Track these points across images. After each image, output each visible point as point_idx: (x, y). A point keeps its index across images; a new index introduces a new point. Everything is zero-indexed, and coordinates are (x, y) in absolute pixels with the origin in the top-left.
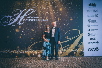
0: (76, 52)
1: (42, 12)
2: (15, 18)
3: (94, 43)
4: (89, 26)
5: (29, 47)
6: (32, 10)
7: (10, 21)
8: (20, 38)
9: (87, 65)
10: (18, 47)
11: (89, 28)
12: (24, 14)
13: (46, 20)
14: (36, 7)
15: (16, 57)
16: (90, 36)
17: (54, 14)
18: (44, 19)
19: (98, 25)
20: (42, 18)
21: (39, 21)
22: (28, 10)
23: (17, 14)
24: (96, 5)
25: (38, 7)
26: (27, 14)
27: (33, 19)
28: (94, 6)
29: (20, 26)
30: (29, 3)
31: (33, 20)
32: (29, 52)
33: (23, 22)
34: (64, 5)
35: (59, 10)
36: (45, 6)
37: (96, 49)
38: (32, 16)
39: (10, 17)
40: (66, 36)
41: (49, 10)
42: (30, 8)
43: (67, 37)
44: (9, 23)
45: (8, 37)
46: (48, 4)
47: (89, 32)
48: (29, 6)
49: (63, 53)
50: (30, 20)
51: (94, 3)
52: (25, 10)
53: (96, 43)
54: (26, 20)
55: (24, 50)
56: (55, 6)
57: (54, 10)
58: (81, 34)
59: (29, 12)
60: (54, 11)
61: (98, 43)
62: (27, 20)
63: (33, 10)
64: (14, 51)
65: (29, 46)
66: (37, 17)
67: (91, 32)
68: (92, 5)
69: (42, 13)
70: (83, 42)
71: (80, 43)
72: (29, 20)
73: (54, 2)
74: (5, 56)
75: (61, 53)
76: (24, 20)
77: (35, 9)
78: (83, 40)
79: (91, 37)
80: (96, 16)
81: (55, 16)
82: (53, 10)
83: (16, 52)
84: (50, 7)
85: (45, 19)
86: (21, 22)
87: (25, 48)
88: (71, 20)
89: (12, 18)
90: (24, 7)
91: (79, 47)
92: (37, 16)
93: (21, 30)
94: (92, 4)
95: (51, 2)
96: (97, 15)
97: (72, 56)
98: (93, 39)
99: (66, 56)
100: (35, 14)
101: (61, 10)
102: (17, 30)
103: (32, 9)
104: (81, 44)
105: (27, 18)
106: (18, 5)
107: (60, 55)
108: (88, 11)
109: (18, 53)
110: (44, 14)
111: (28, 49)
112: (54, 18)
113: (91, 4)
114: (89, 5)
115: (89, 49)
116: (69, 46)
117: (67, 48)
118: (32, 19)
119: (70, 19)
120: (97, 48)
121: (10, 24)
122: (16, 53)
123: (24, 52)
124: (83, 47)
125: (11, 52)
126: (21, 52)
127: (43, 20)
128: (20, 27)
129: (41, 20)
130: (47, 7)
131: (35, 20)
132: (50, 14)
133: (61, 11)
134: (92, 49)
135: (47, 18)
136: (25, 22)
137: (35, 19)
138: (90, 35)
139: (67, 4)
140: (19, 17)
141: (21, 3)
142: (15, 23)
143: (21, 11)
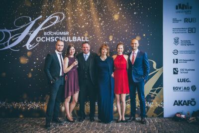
0: (148, 108)
1: (75, 22)
2: (20, 35)
3: (186, 89)
4: (176, 52)
5: (47, 96)
6: (56, 18)
7: (8, 41)
8: (30, 76)
10: (25, 96)
11: (175, 57)
13: (84, 39)
14: (63, 11)
15: (21, 116)
16: (177, 74)
17: (101, 27)
18: (79, 37)
19: (195, 51)
20: (76, 34)
21: (70, 41)
22: (46, 18)
23: (24, 26)
24: (191, 8)
25: (68, 11)
26: (44, 26)
27: (57, 36)
28: (187, 10)
29: (29, 51)
30: (48, 3)
31: (57, 39)
33: (36, 43)
34: (122, 7)
35: (111, 17)
36: (82, 9)
38: (55, 31)
39: (9, 31)
41: (90, 17)
42: (51, 14)
44: (6, 45)
45: (4, 74)
46: (88, 4)
47: (175, 66)
48: (48, 9)
50: (51, 40)
51: (188, 4)
52: (41, 17)
54: (41, 39)
55: (37, 102)
56: (105, 9)
57: (101, 18)
58: (157, 70)
59: (49, 21)
60: (101, 21)
61: (194, 88)
62: (44, 39)
63: (57, 17)
64: (17, 103)
66: (64, 33)
67: (179, 66)
68: (183, 9)
69: (76, 25)
70: (162, 86)
71: (157, 89)
72: (49, 39)
73: (101, 1)
76: (38, 39)
77: (61, 16)
78: (162, 82)
81: (103, 31)
82: (100, 19)
83: (21, 105)
84: (93, 11)
85: (82, 37)
86: (31, 43)
87: (40, 98)
89: (13, 33)
90: (39, 10)
91: (154, 98)
92: (65, 30)
93: (31, 59)
94: (183, 5)
95: (95, 1)
96: (194, 29)
98: (184, 80)
99: (126, 116)
100: (61, 26)
101: (116, 17)
102: (23, 60)
103: (56, 15)
104: (158, 92)
105: (45, 34)
106: (26, 7)
109: (24, 108)
110: (81, 26)
111: (45, 101)
112: (102, 35)
113: (180, 5)
114: (177, 8)
115: (176, 101)
118: (55, 36)
120: (193, 100)
121: (9, 47)
122: (21, 109)
123: (37, 106)
124: (161, 97)
125: (9, 106)
126: (30, 106)
127: (78, 40)
128: (29, 54)
129: (74, 39)
130: (86, 11)
132: (92, 26)
133: (115, 21)
134: (182, 101)
135: (86, 35)
136: (41, 42)
137: (62, 36)
138: (177, 71)
139: (130, 6)
140: (28, 32)
141: (32, 3)
142: (19, 44)
143: (32, 20)
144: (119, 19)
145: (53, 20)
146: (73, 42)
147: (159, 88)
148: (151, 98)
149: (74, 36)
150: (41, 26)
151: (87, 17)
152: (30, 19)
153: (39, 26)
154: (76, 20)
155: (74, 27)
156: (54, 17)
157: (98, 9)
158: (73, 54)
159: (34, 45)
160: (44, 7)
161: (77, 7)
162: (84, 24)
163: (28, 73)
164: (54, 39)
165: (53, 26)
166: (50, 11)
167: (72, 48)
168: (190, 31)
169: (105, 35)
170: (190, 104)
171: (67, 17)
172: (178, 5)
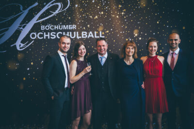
2: (7, 30)
5: (46, 115)
6: (57, 6)
8: (22, 87)
13: (98, 35)
17: (121, 17)
18: (91, 33)
20: (86, 27)
21: (78, 37)
22: (45, 5)
23: (12, 17)
26: (40, 18)
27: (59, 31)
29: (20, 52)
31: (60, 35)
33: (30, 40)
35: (136, 3)
38: (56, 25)
41: (106, 5)
50: (50, 36)
52: (37, 4)
54: (37, 36)
55: (31, 124)
57: (122, 4)
59: (48, 10)
60: (122, 9)
62: (41, 36)
63: (59, 4)
66: (70, 27)
72: (48, 35)
76: (33, 36)
77: (65, 5)
82: (120, 6)
85: (95, 32)
86: (23, 42)
100: (65, 16)
101: (143, 3)
102: (13, 66)
103: (57, 1)
105: (43, 28)
110: (94, 17)
111: (43, 123)
118: (56, 31)
127: (89, 36)
128: (20, 56)
129: (84, 35)
132: (109, 16)
133: (142, 9)
135: (101, 29)
136: (37, 40)
137: (66, 31)
140: (19, 25)
142: (5, 43)
143: (24, 9)
144: (147, 7)
146: (82, 39)
149: (84, 31)
150: (37, 17)
151: (102, 4)
152: (21, 8)
153: (34, 17)
154: (86, 9)
156: (55, 4)
158: (84, 55)
159: (27, 44)
162: (98, 14)
163: (19, 84)
164: (56, 35)
165: (54, 16)
167: (82, 47)
169: (127, 29)
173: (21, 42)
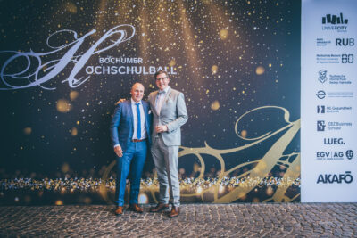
0: (275, 187)
1: (153, 42)
2: (57, 62)
3: (338, 155)
4: (321, 94)
5: (104, 167)
6: (120, 34)
7: (36, 73)
8: (75, 133)
9: (326, 234)
10: (66, 168)
11: (321, 103)
12: (90, 47)
13: (169, 70)
14: (133, 22)
15: (59, 203)
16: (323, 130)
17: (198, 50)
18: (160, 67)
19: (352, 94)
20: (155, 61)
21: (145, 73)
22: (103, 34)
23: (64, 46)
24: (346, 21)
25: (141, 21)
26: (99, 48)
27: (122, 64)
28: (341, 25)
29: (74, 89)
30: (107, 8)
31: (122, 70)
32: (107, 186)
33: (86, 76)
34: (233, 18)
35: (215, 34)
36: (165, 18)
37: (345, 178)
38: (118, 56)
39: (37, 55)
40: (240, 129)
41: (180, 34)
42: (112, 26)
43: (244, 133)
44: (32, 79)
45: (29, 130)
46: (177, 11)
47: (320, 117)
48: (106, 18)
49: (227, 191)
50: (111, 71)
51: (341, 14)
52: (94, 31)
53: (345, 156)
54: (94, 70)
55: (86, 178)
56: (204, 20)
57: (198, 34)
58: (291, 123)
59: (108, 39)
60: (198, 41)
61: (350, 154)
62: (99, 70)
63: (122, 32)
64: (51, 181)
65: (108, 165)
66: (134, 60)
67: (327, 118)
68: (334, 23)
69: (156, 47)
70: (299, 151)
71: (290, 155)
72: (108, 70)
73: (199, 7)
74: (17, 199)
75: (222, 189)
76: (90, 70)
77: (129, 31)
78: (300, 144)
79: (329, 134)
80: (347, 59)
81: (201, 58)
82: (196, 37)
83: (60, 185)
84: (184, 22)
85: (166, 68)
86: (76, 77)
87: (92, 171)
88: (259, 71)
89: (44, 59)
90: (91, 20)
91: (285, 171)
92: (137, 54)
93: (77, 104)
94: (334, 17)
95: (187, 6)
96: (351, 57)
97: (261, 201)
98: (335, 141)
99: (239, 201)
100: (129, 47)
101: (223, 34)
102: (63, 107)
103: (120, 29)
104: (291, 160)
105: (102, 60)
106: (68, 13)
107: (216, 196)
108: (320, 42)
109: (63, 189)
110: (164, 48)
111: (101, 177)
112: (200, 65)
113: (329, 16)
114: (324, 22)
115: (321, 176)
116: (250, 167)
117: (241, 171)
118: (118, 65)
119: (255, 70)
120: (348, 174)
121: (38, 82)
122: (59, 191)
123: (87, 186)
124: (297, 168)
125: (38, 185)
126: (74, 185)
128: (73, 95)
129: (152, 70)
130: (172, 22)
131: (128, 70)
132: (183, 48)
133: (222, 41)
134: (330, 176)
135: (172, 63)
136: (94, 76)
137: (130, 65)
138: (324, 126)
139: (247, 16)
140: (72, 57)
141: (78, 7)
142: (55, 78)
143: (79, 37)
144: (228, 38)
145: (116, 37)
146: (149, 75)
147: (293, 154)
148: (281, 171)
149: (152, 65)
150: (94, 47)
151: (174, 34)
152: (76, 35)
154: (154, 38)
155: (152, 50)
156: (116, 32)
157: (193, 20)
159: (82, 81)
160: (99, 14)
161: (157, 16)
162: (169, 46)
163: (71, 129)
164: (117, 69)
165: (115, 47)
166: (110, 22)
168: (345, 61)
169: (204, 65)
170: (343, 181)
171: (139, 33)
172: (325, 16)
173: (75, 77)
